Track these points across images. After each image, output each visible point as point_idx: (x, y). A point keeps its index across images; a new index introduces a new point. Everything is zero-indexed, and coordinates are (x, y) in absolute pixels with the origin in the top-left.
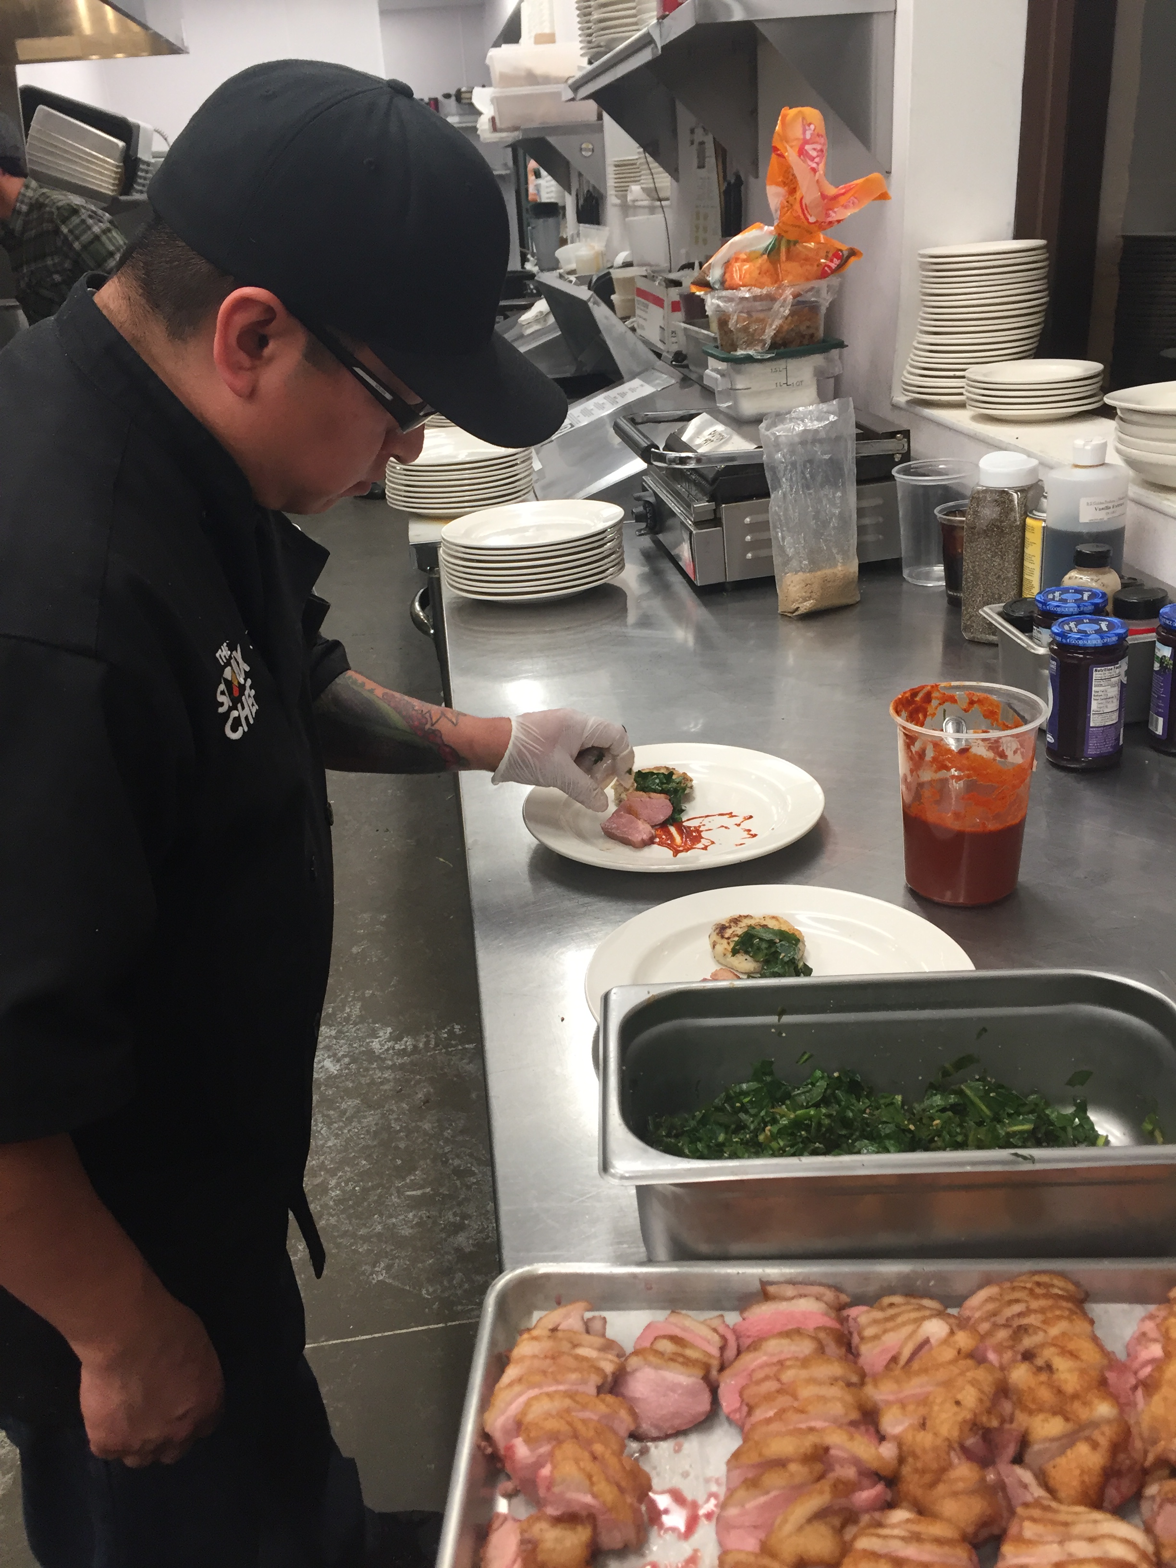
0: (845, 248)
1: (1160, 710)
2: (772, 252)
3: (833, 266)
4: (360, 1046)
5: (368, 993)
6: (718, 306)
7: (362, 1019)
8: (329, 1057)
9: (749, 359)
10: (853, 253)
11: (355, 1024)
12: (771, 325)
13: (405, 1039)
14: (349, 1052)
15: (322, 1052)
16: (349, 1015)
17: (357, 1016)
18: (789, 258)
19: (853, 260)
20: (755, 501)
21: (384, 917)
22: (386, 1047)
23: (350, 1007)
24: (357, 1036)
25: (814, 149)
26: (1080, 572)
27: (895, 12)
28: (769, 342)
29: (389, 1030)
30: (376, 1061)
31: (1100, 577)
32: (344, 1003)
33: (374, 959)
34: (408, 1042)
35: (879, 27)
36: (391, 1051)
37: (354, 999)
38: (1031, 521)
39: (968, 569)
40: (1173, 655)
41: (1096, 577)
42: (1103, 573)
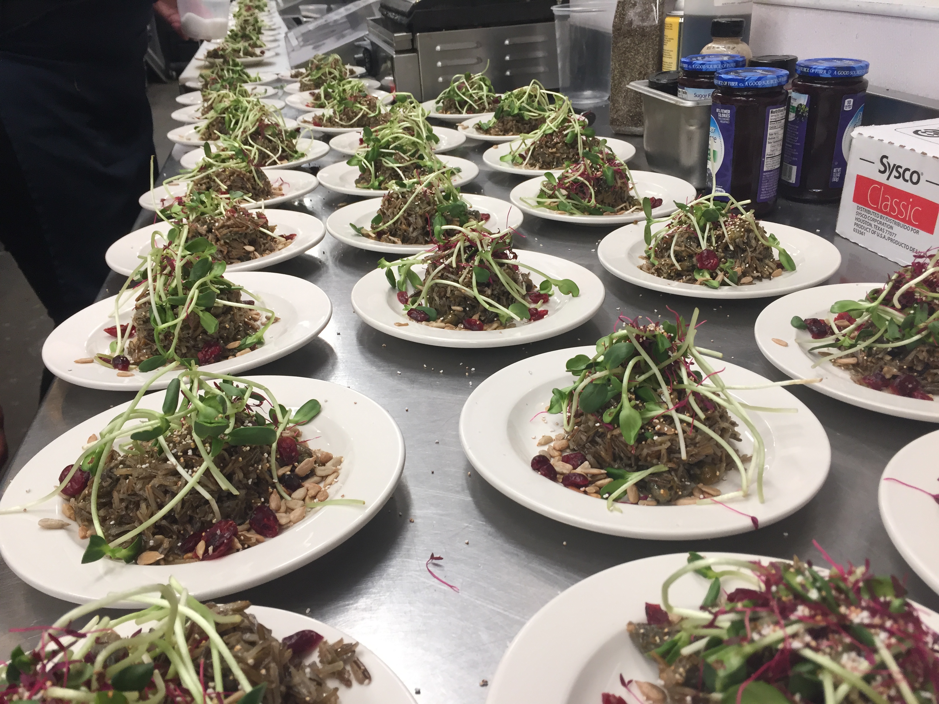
1: (794, 159)
20: (444, 32)
26: (717, 42)
31: (735, 45)
38: (668, 20)
39: (616, 68)
40: (810, 103)
41: (731, 46)
42: (737, 43)
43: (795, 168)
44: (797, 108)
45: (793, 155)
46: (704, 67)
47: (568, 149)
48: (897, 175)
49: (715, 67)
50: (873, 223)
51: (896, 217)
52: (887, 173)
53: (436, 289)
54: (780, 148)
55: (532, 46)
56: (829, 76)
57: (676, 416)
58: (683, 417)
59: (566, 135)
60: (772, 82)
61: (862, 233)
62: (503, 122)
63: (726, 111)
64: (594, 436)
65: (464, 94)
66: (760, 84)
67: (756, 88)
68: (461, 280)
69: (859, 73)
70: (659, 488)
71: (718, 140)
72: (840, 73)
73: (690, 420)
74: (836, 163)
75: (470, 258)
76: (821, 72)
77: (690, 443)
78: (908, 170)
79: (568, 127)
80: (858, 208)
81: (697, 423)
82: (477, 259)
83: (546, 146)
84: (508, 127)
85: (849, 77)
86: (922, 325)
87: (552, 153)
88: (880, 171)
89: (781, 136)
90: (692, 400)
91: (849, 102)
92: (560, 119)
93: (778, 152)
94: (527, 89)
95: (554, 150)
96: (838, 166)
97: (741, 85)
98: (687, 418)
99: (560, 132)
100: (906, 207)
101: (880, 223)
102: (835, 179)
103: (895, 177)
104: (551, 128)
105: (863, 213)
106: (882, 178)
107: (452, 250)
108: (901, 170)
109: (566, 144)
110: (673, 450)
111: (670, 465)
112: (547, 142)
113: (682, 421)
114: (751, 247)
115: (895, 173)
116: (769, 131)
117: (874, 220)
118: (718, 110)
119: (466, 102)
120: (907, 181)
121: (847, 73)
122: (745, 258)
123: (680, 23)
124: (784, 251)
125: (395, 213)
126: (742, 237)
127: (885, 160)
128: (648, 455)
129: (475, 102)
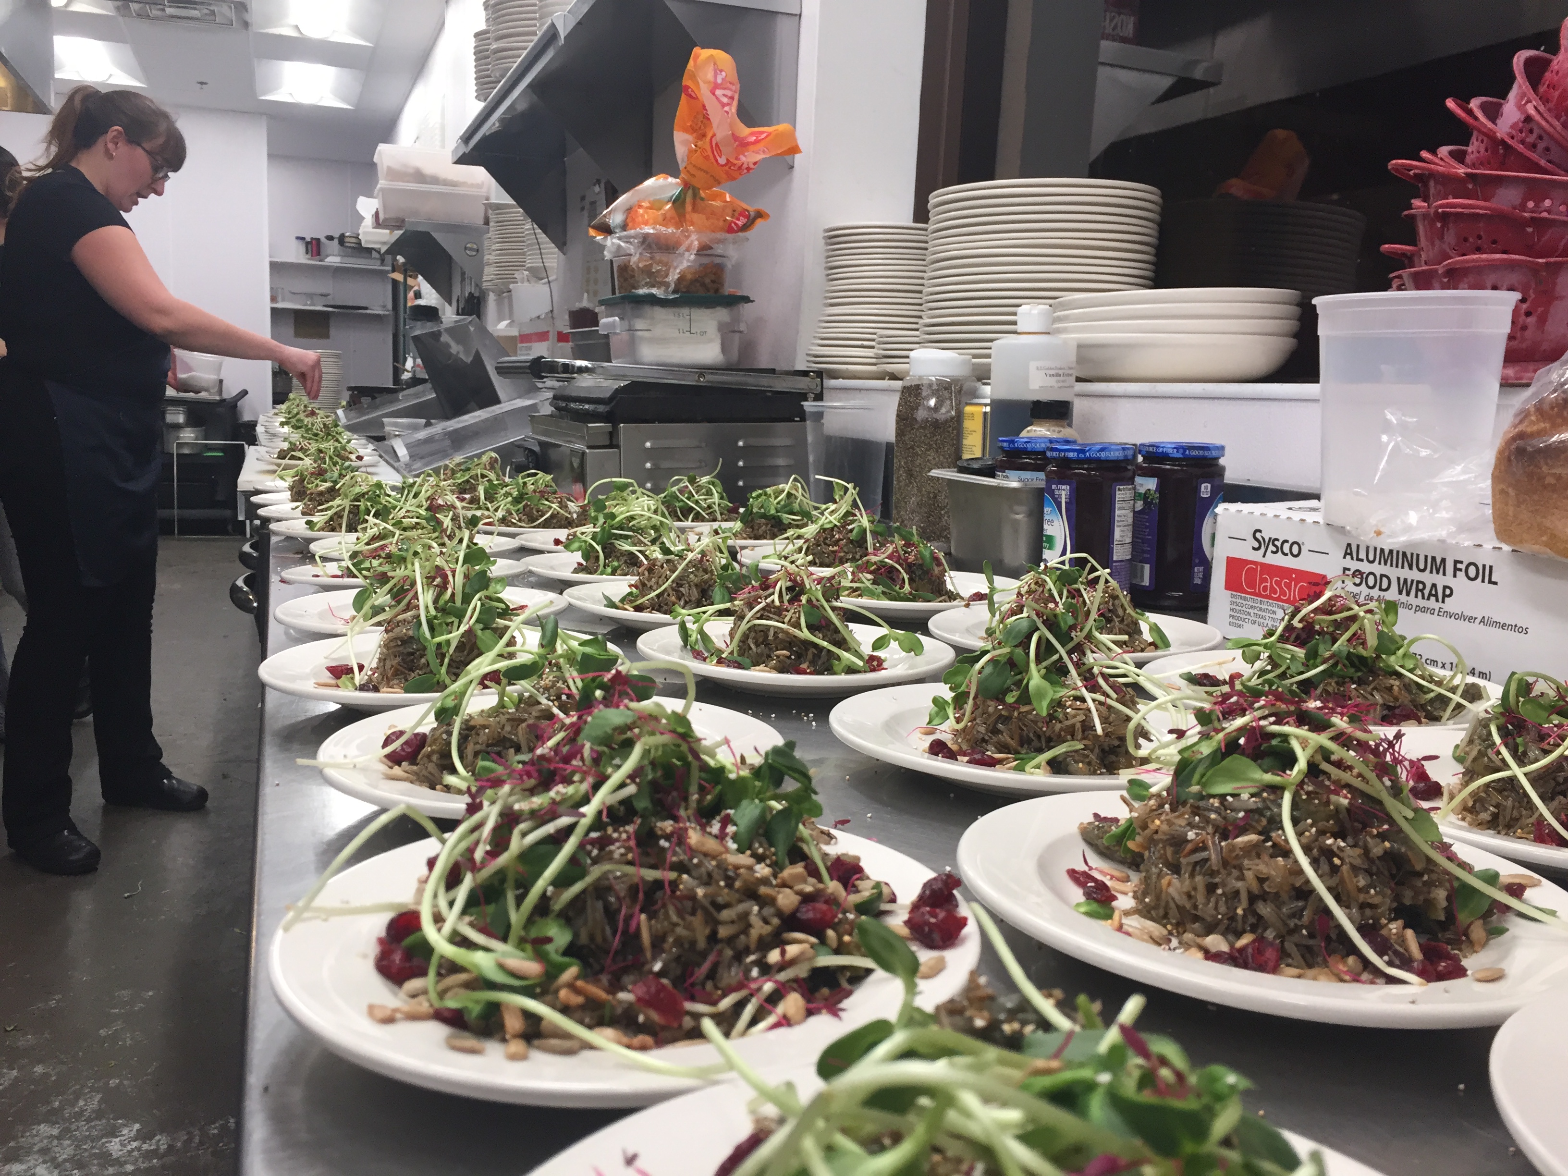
0: (752, 209)
1: (1146, 556)
2: (678, 202)
3: (740, 223)
4: (93, 1148)
5: (114, 1082)
6: (619, 246)
7: (99, 1114)
8: (44, 1162)
9: (653, 301)
10: (760, 215)
11: (88, 1120)
12: (675, 268)
13: (158, 1138)
14: (75, 1155)
15: (36, 1157)
16: (82, 1111)
17: (93, 1111)
18: (694, 209)
19: (759, 222)
20: (657, 424)
21: (150, 993)
22: (129, 1148)
23: (85, 1100)
24: (89, 1136)
25: (725, 95)
26: (1038, 425)
27: (800, 15)
28: (673, 286)
29: (137, 1126)
30: (111, 1166)
31: (1061, 429)
32: (78, 1096)
33: (129, 1042)
34: (162, 1141)
35: (783, 26)
36: (136, 1153)
37: (93, 1089)
38: (968, 409)
39: (900, 466)
40: (1160, 487)
41: (1057, 429)
42: (1063, 427)
43: (1147, 567)
44: (1145, 493)
45: (1144, 552)
46: (1029, 446)
47: (855, 547)
48: (1274, 549)
49: (1043, 445)
50: (1251, 611)
51: (1278, 599)
52: (1263, 549)
53: (752, 634)
54: (1130, 534)
55: (771, 451)
56: (1180, 455)
57: (1088, 696)
58: (1094, 695)
59: (851, 531)
60: (1117, 454)
61: (1239, 626)
62: (752, 527)
63: (1064, 487)
64: (996, 722)
65: (688, 499)
66: (1103, 455)
67: (1099, 461)
68: (786, 620)
69: (1214, 454)
70: (1077, 762)
71: (1056, 523)
72: (1194, 453)
73: (1102, 698)
74: (1197, 561)
75: (795, 599)
76: (1170, 451)
77: (1104, 720)
78: (1287, 541)
79: (853, 522)
80: (1232, 596)
81: (1109, 701)
82: (804, 599)
83: (825, 544)
84: (761, 532)
85: (1204, 458)
86: (1327, 654)
87: (833, 552)
88: (1254, 549)
89: (1130, 521)
90: (1101, 681)
91: (1206, 488)
92: (843, 511)
93: (1129, 540)
94: (787, 487)
95: (836, 548)
96: (1199, 565)
97: (1082, 456)
98: (1099, 697)
99: (844, 527)
100: (1288, 586)
101: (1261, 609)
102: (1198, 581)
103: (1273, 552)
104: (831, 522)
105: (1238, 601)
106: (1257, 556)
107: (771, 590)
108: (1278, 544)
109: (852, 541)
110: (1087, 726)
111: (1086, 742)
112: (826, 538)
113: (1094, 700)
114: (1118, 616)
115: (1272, 548)
116: (1117, 512)
117: (1252, 607)
118: (1054, 487)
119: (692, 509)
120: (1286, 555)
121: (1201, 453)
122: (1114, 627)
123: (985, 413)
124: (1156, 625)
125: (660, 582)
126: (1107, 603)
127: (1258, 535)
128: (1061, 729)
129: (704, 509)
